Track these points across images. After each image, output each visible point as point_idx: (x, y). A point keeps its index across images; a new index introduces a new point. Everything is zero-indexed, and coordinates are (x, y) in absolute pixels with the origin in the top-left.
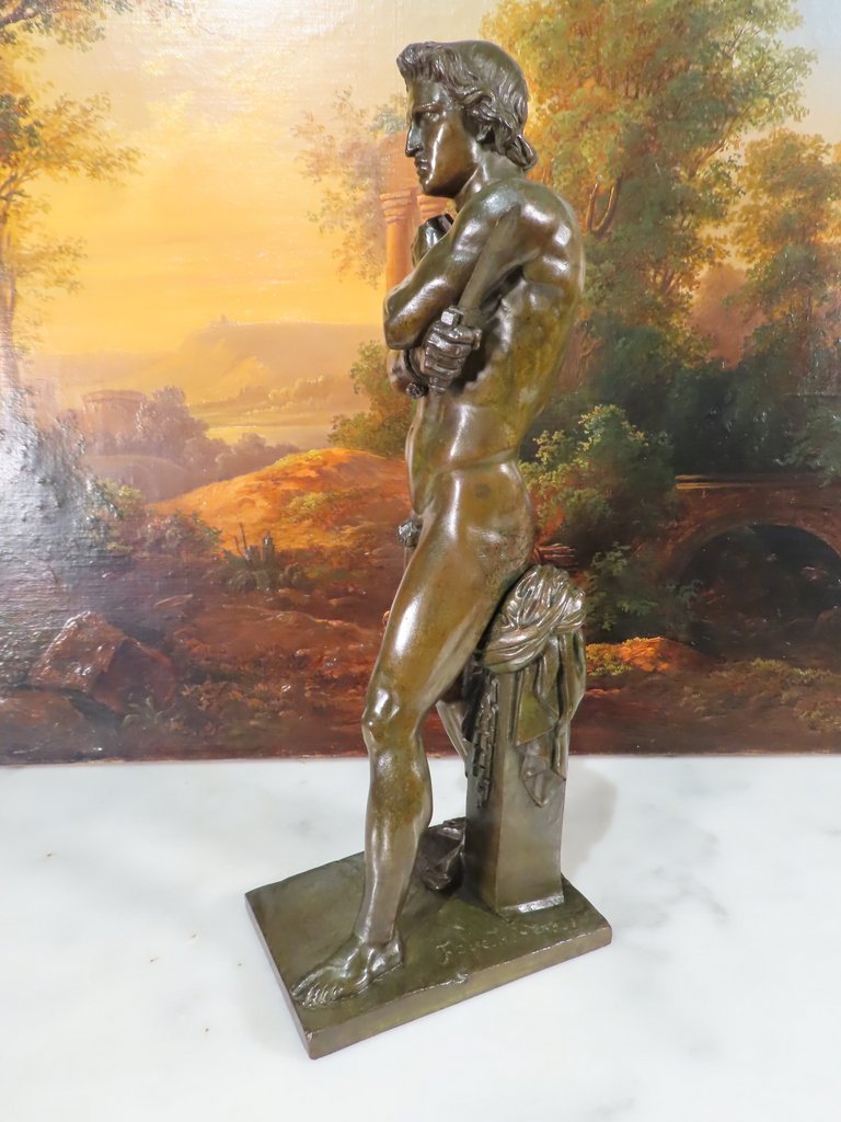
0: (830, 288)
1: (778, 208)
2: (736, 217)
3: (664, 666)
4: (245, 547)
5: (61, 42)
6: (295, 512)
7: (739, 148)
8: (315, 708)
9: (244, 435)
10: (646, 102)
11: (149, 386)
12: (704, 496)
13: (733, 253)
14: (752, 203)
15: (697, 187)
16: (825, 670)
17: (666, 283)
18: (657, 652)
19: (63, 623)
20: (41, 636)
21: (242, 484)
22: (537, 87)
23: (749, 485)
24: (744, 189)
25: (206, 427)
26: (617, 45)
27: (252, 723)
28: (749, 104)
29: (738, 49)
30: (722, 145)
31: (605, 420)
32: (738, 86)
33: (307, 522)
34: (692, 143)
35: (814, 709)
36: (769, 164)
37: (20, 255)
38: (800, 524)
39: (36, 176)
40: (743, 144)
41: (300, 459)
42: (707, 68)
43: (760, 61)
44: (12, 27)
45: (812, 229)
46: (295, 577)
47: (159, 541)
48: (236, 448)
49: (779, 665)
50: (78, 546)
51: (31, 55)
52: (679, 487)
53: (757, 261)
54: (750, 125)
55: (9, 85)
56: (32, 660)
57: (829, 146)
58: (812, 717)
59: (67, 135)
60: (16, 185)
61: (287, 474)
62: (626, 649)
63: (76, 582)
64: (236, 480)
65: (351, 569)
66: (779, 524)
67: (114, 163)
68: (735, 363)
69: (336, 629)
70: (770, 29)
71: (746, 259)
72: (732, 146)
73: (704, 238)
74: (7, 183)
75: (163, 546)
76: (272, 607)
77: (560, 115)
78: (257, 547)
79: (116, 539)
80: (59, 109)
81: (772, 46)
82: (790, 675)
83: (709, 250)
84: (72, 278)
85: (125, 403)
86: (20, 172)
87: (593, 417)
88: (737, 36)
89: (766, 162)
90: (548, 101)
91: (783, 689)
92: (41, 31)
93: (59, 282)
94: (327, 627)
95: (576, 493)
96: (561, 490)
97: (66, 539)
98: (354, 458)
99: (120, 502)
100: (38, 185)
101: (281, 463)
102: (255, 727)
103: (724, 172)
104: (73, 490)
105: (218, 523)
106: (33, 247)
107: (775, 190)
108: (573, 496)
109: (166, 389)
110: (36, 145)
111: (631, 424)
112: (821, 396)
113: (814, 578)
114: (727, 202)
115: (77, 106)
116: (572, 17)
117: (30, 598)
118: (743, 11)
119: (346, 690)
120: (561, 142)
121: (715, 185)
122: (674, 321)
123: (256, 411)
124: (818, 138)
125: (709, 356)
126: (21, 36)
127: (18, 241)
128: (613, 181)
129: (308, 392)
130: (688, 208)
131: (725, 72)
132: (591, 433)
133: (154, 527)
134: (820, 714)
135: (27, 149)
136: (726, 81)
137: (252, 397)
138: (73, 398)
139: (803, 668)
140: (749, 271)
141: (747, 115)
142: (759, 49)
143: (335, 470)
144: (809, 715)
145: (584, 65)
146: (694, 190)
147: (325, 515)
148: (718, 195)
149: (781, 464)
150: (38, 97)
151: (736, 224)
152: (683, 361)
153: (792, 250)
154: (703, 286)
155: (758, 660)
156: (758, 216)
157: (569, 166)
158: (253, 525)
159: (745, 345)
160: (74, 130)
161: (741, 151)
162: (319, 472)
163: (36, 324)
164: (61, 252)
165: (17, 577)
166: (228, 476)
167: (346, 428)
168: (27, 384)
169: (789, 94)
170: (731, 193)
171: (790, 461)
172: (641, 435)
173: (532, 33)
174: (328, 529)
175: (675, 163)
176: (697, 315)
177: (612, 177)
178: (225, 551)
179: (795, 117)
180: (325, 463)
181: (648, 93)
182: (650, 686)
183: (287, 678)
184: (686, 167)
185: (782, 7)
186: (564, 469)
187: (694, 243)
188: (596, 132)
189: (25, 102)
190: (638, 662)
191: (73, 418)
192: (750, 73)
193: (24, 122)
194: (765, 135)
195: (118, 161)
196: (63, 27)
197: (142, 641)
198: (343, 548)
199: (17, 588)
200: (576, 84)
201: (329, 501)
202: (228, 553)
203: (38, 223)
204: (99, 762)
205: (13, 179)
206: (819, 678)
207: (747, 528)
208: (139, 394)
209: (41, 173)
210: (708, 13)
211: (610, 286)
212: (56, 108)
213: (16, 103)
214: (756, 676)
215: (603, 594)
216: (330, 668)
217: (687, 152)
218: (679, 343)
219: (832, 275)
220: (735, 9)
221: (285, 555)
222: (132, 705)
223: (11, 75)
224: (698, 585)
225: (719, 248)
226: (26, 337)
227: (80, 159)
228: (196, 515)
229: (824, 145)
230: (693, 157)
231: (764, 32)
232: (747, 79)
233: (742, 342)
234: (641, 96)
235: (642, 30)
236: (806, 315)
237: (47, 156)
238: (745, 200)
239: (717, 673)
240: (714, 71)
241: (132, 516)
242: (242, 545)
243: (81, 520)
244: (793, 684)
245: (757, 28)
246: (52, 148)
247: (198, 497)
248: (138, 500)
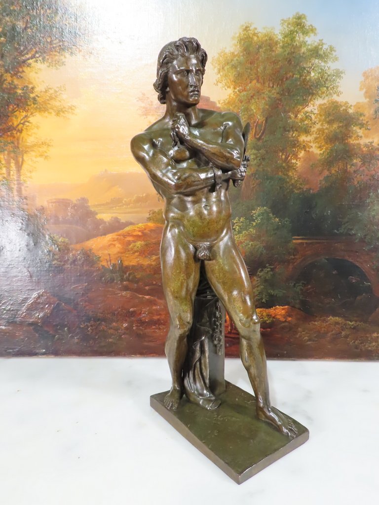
0: (355, 161)
1: (332, 129)
2: (314, 133)
3: (290, 319)
4: (111, 264)
5: (49, 67)
6: (132, 249)
7: (314, 106)
8: (137, 334)
9: (112, 217)
10: (277, 89)
11: (74, 198)
12: (305, 245)
13: (313, 147)
14: (321, 127)
15: (299, 121)
16: (360, 322)
17: (287, 158)
18: (286, 312)
19: (32, 295)
20: (23, 300)
21: (111, 237)
22: (233, 83)
23: (324, 241)
24: (317, 122)
25: (97, 214)
26: (265, 68)
27: (110, 340)
28: (318, 90)
29: (313, 69)
30: (308, 105)
31: (262, 213)
32: (313, 83)
33: (137, 254)
34: (296, 104)
35: (356, 340)
36: (327, 112)
37: (26, 145)
38: (347, 258)
39: (35, 115)
40: (316, 105)
41: (135, 227)
42: (301, 76)
43: (322, 74)
44: (30, 61)
45: (346, 138)
46: (131, 277)
47: (74, 261)
48: (109, 223)
49: (340, 319)
50: (41, 262)
51: (36, 71)
52: (294, 241)
53: (324, 150)
54: (319, 98)
55: (27, 82)
56: (18, 310)
57: (351, 106)
58: (356, 343)
59: (48, 100)
60: (27, 119)
61: (129, 234)
62: (272, 311)
63: (39, 277)
64: (107, 236)
65: (155, 274)
66: (338, 258)
67: (66, 111)
68: (316, 191)
69: (148, 299)
70: (325, 62)
71: (319, 149)
72: (312, 106)
73: (302, 140)
74: (24, 118)
75: (76, 263)
76: (121, 290)
77: (242, 94)
78: (115, 264)
79: (57, 260)
80: (46, 91)
81: (326, 68)
82: (345, 324)
83: (304, 146)
84: (46, 154)
85: (64, 204)
86: (29, 114)
87: (257, 211)
88: (312, 65)
89: (326, 112)
90: (238, 89)
91: (342, 330)
92: (41, 63)
93: (41, 156)
94: (144, 299)
95: (250, 243)
96: (244, 242)
97: (36, 259)
98: (158, 227)
99: (60, 244)
100: (36, 119)
101: (127, 229)
102: (111, 342)
103: (309, 116)
104: (40, 239)
105: (100, 253)
106: (32, 142)
107: (330, 122)
108: (249, 244)
109: (81, 198)
110: (36, 104)
111: (273, 215)
112: (353, 204)
113: (354, 281)
114: (311, 127)
115: (53, 90)
116: (247, 58)
117: (19, 284)
118: (315, 55)
119: (151, 327)
120: (243, 104)
121: (305, 121)
122: (290, 174)
123: (117, 208)
124: (346, 103)
125: (305, 188)
126: (33, 64)
127: (26, 140)
128: (264, 119)
129: (139, 200)
130: (294, 129)
131: (308, 78)
132: (256, 219)
133: (73, 255)
134: (360, 342)
135: (33, 105)
136: (308, 81)
137: (116, 202)
138: (43, 201)
139: (351, 321)
140: (320, 154)
141: (318, 94)
142: (321, 69)
143: (149, 232)
144: (354, 342)
145: (252, 75)
146: (297, 122)
147: (144, 251)
148: (307, 124)
149: (338, 233)
150: (38, 86)
151: (315, 136)
152: (294, 189)
153: (338, 145)
154: (302, 160)
155: (331, 317)
156: (324, 132)
157: (246, 113)
158: (114, 255)
159: (320, 184)
160: (51, 98)
161: (316, 107)
162: (142, 233)
163: (30, 172)
164: (43, 144)
165: (15, 274)
166: (105, 234)
167: (154, 215)
168: (25, 195)
169: (334, 86)
170: (312, 123)
171: (341, 231)
172: (277, 219)
173: (232, 63)
174: (146, 257)
175: (289, 112)
176: (300, 171)
177: (263, 117)
178: (102, 265)
179: (337, 95)
180: (145, 229)
181: (278, 86)
182: (283, 328)
183: (126, 320)
184: (294, 113)
185: (330, 54)
186: (245, 233)
187: (298, 143)
188: (257, 100)
189: (33, 88)
190: (278, 317)
191: (42, 210)
192: (318, 78)
193: (32, 95)
194: (325, 101)
195: (67, 110)
196: (50, 61)
197: (65, 303)
198: (151, 265)
199: (14, 279)
200: (249, 82)
201: (146, 245)
202: (103, 266)
203: (34, 133)
204: (43, 356)
205: (26, 116)
206: (358, 326)
207: (324, 259)
208: (69, 200)
209: (37, 114)
210: (300, 56)
211: (264, 159)
212: (44, 90)
213: (30, 89)
214: (330, 324)
215: (262, 287)
216: (144, 317)
217: (294, 108)
218: (292, 182)
219: (355, 156)
220: (311, 55)
221: (127, 267)
222: (59, 331)
223: (28, 78)
224: (303, 283)
225: (308, 145)
226: (26, 177)
227: (52, 109)
228: (90, 250)
229: (349, 105)
230: (296, 109)
231: (323, 63)
232: (317, 81)
233: (319, 182)
234: (275, 87)
235: (275, 63)
236: (345, 171)
237: (40, 108)
238: (318, 126)
239: (313, 323)
240: (304, 78)
241: (64, 249)
242: (109, 263)
243: (42, 252)
244: (347, 328)
245: (320, 62)
246: (42, 105)
247: (92, 242)
248: (67, 244)
